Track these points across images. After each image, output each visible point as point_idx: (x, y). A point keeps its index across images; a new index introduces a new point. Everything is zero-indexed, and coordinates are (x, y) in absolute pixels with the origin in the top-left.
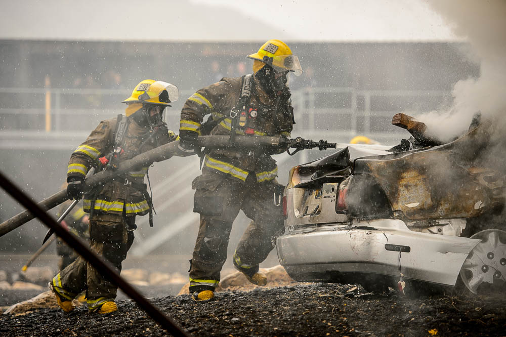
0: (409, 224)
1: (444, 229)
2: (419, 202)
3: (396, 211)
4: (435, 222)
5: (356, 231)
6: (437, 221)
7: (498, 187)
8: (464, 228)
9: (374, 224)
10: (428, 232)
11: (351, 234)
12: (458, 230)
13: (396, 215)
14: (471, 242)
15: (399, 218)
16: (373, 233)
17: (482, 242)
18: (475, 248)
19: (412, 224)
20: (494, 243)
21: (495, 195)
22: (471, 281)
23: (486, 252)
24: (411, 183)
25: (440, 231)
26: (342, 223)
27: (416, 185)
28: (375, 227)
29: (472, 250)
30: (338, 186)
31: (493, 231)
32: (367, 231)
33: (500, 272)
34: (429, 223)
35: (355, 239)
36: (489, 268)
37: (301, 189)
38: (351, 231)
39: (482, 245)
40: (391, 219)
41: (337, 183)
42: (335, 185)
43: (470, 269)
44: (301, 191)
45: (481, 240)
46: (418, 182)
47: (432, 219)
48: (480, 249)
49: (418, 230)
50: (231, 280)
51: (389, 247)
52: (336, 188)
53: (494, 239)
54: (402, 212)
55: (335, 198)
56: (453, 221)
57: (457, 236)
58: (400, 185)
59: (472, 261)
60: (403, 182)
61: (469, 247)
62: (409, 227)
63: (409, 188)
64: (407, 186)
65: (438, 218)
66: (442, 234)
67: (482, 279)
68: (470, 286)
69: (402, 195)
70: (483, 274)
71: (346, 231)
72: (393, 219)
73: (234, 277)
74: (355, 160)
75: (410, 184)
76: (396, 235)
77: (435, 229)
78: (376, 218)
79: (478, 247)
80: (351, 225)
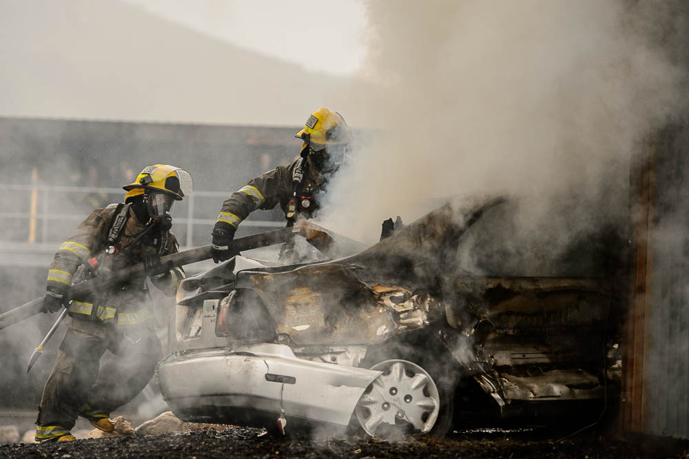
0: (296, 350)
1: (338, 357)
2: (309, 324)
3: (281, 334)
4: (328, 349)
5: (234, 357)
6: (331, 348)
7: (407, 309)
8: (363, 357)
9: (255, 350)
10: (321, 361)
11: (227, 360)
12: (355, 360)
13: (281, 338)
14: (371, 374)
15: (284, 342)
16: (252, 359)
17: (384, 374)
18: (375, 381)
19: (299, 350)
20: (398, 377)
21: (403, 319)
22: (369, 421)
23: (388, 386)
24: (301, 301)
25: (334, 359)
26: (222, 348)
27: (307, 304)
28: (255, 353)
29: (371, 384)
30: (220, 303)
31: (397, 362)
32: (245, 357)
33: (403, 411)
34: (321, 350)
35: (230, 366)
36: (391, 405)
37: (185, 307)
38: (228, 357)
39: (383, 378)
40: (275, 343)
41: (218, 300)
42: (216, 301)
43: (368, 406)
44: (185, 309)
45: (382, 372)
46: (310, 301)
47: (324, 346)
48: (381, 384)
49: (308, 357)
50: (150, 427)
51: (272, 378)
52: (216, 306)
53: (398, 371)
54: (288, 335)
55: (215, 317)
56: (350, 348)
57: (354, 366)
58: (288, 303)
59: (370, 397)
60: (293, 300)
61: (368, 380)
62: (297, 354)
63: (298, 307)
64: (295, 305)
65: (333, 345)
66: (336, 364)
67: (381, 419)
68: (367, 426)
69: (289, 316)
70: (384, 413)
71: (222, 357)
72: (278, 344)
73: (153, 424)
74: (238, 273)
75: (300, 303)
76: (279, 363)
77: (328, 358)
78: (259, 343)
79: (378, 380)
80: (230, 350)
